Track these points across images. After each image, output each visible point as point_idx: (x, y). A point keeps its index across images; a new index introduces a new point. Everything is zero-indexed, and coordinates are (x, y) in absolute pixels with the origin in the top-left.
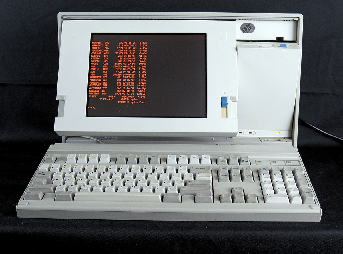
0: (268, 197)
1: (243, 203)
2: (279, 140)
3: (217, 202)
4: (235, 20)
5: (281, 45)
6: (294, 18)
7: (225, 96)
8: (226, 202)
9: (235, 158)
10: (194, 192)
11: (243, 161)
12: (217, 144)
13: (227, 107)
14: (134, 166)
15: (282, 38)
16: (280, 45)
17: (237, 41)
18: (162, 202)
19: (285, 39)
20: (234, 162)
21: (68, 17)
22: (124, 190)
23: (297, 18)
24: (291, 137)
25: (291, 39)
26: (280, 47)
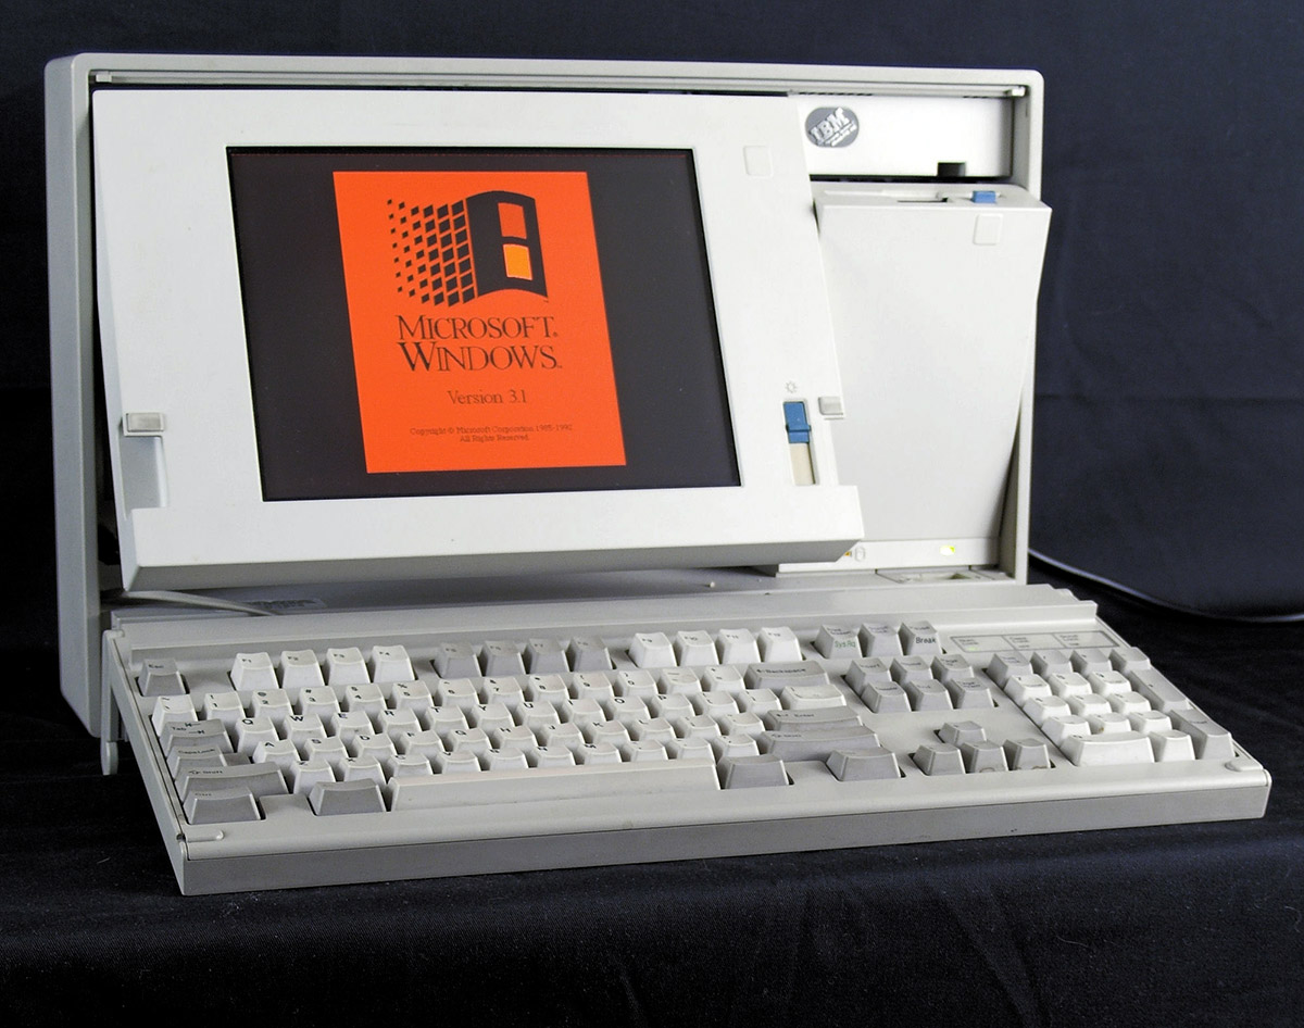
0: (1085, 743)
1: (1004, 770)
2: (956, 577)
3: (914, 775)
4: (783, 94)
5: (975, 193)
6: (1008, 88)
7: (795, 397)
8: (944, 772)
9: (886, 629)
10: (824, 748)
11: (919, 640)
13: (808, 443)
14: (538, 679)
15: (957, 166)
16: (970, 195)
17: (814, 178)
18: (722, 788)
19: (970, 172)
21: (115, 74)
22: (565, 758)
23: (1020, 86)
24: (998, 561)
25: (991, 170)
26: (973, 200)
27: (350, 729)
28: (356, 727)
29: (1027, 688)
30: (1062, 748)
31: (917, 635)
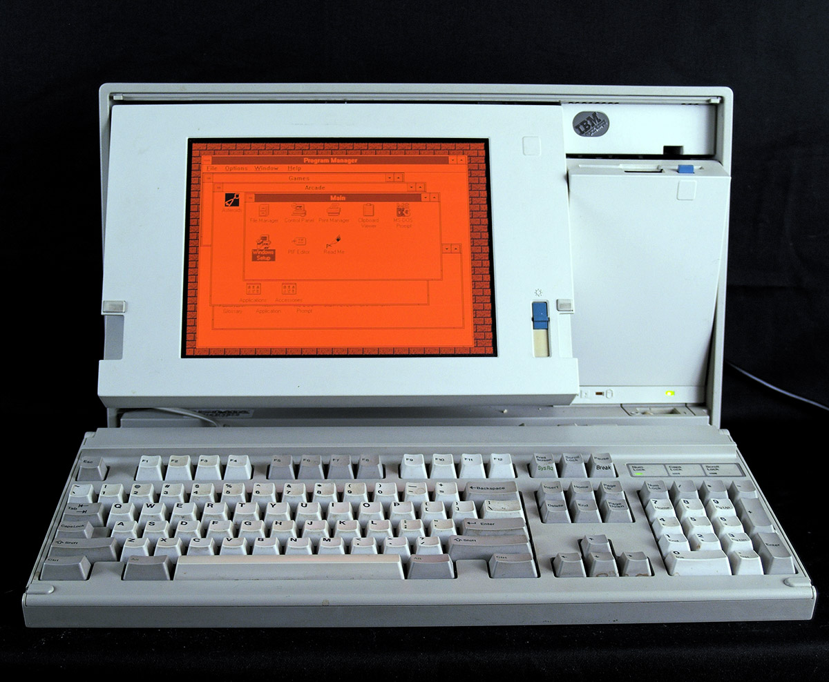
0: (678, 559)
1: (615, 576)
2: (673, 412)
3: (548, 575)
4: (558, 104)
5: (679, 166)
6: (709, 98)
7: (541, 299)
8: (570, 574)
9: (576, 459)
10: (484, 551)
11: (599, 467)
12: (522, 425)
13: (547, 329)
14: (319, 486)
15: (679, 148)
16: (677, 168)
17: (569, 156)
18: (406, 578)
19: (686, 152)
20: (575, 471)
21: (124, 95)
22: (304, 549)
23: (718, 97)
24: (704, 403)
25: (701, 151)
26: (678, 171)
27: (179, 516)
28: (183, 514)
29: (657, 509)
30: (667, 559)
31: (598, 464)
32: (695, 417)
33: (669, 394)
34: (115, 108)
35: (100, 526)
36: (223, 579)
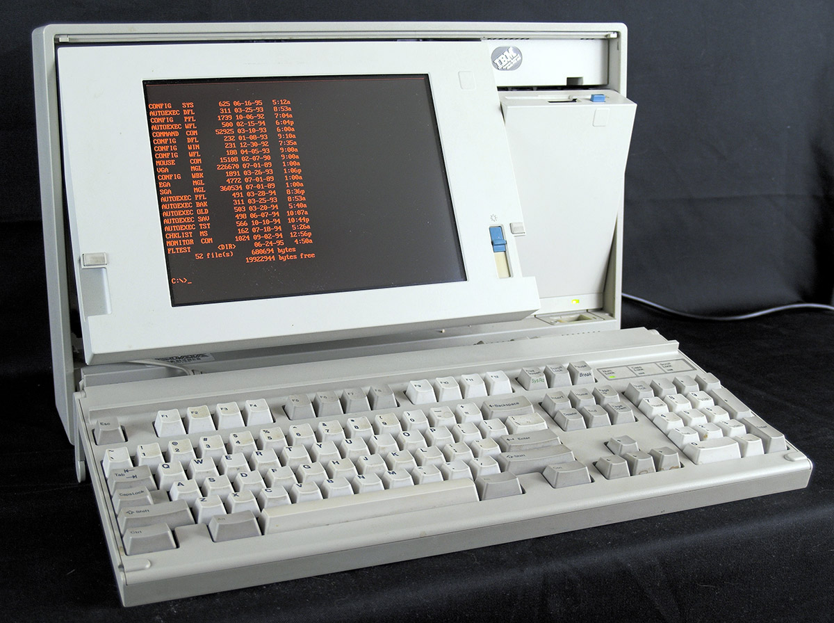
0: (702, 449)
1: (653, 472)
3: (599, 480)
5: (593, 96)
6: (607, 33)
7: (496, 224)
8: (619, 476)
9: (560, 368)
11: (581, 375)
13: (505, 252)
14: (353, 421)
15: (577, 79)
16: (590, 97)
17: (500, 89)
18: (481, 500)
19: (585, 83)
20: (562, 379)
21: (71, 37)
22: (378, 484)
23: (614, 32)
24: (603, 307)
25: (596, 81)
26: (592, 100)
27: (234, 468)
28: (237, 466)
29: (654, 408)
30: (684, 451)
31: (580, 372)
32: (605, 321)
33: (574, 302)
34: (60, 50)
35: (154, 490)
36: (314, 526)
